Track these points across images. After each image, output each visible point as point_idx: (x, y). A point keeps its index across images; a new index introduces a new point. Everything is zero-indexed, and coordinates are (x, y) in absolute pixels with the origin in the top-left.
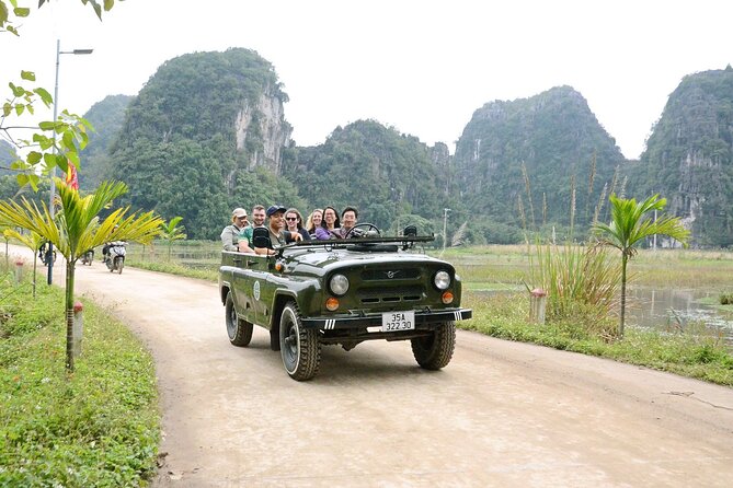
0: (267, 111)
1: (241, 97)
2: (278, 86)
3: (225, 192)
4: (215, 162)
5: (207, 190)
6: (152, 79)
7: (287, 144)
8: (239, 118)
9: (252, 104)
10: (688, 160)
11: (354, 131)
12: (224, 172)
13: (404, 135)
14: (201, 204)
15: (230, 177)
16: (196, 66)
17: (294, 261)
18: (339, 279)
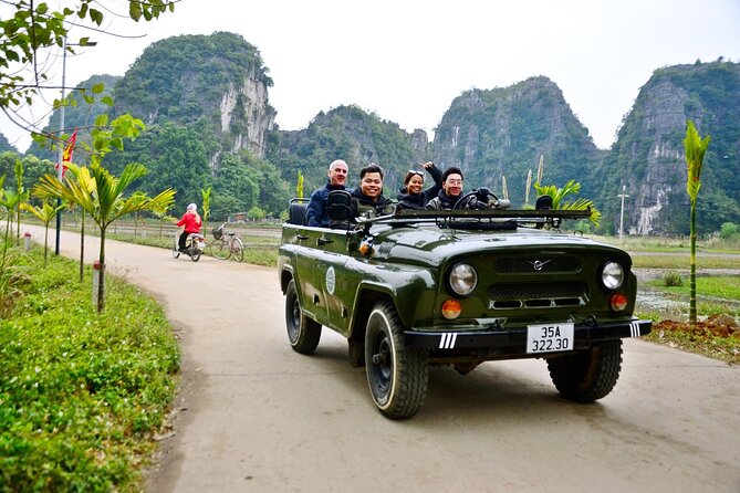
0: (252, 95)
1: (226, 81)
2: (263, 71)
3: (210, 173)
4: (201, 143)
5: (192, 171)
6: (138, 61)
7: (270, 128)
8: (224, 101)
9: (237, 88)
10: (657, 151)
11: (336, 116)
12: (209, 154)
13: (384, 121)
14: (187, 185)
15: (215, 159)
16: (182, 49)
17: (388, 241)
18: (462, 271)
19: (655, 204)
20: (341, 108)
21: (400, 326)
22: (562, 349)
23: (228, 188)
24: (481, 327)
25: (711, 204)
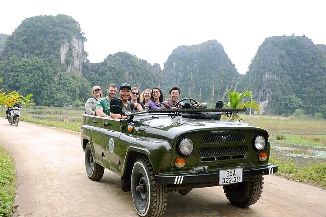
0: (76, 45)
1: (64, 38)
2: (82, 34)
3: (55, 83)
4: (50, 68)
5: (46, 82)
6: (19, 27)
7: (85, 62)
8: (62, 48)
9: (69, 42)
10: (266, 76)
11: (117, 57)
12: (55, 74)
13: (140, 59)
14: (43, 89)
15: (57, 76)
16: (42, 22)
17: (143, 125)
18: (186, 142)
19: (265, 100)
20: (120, 53)
21: (152, 172)
22: (237, 182)
23: (64, 90)
24: (195, 171)
25: (290, 100)
